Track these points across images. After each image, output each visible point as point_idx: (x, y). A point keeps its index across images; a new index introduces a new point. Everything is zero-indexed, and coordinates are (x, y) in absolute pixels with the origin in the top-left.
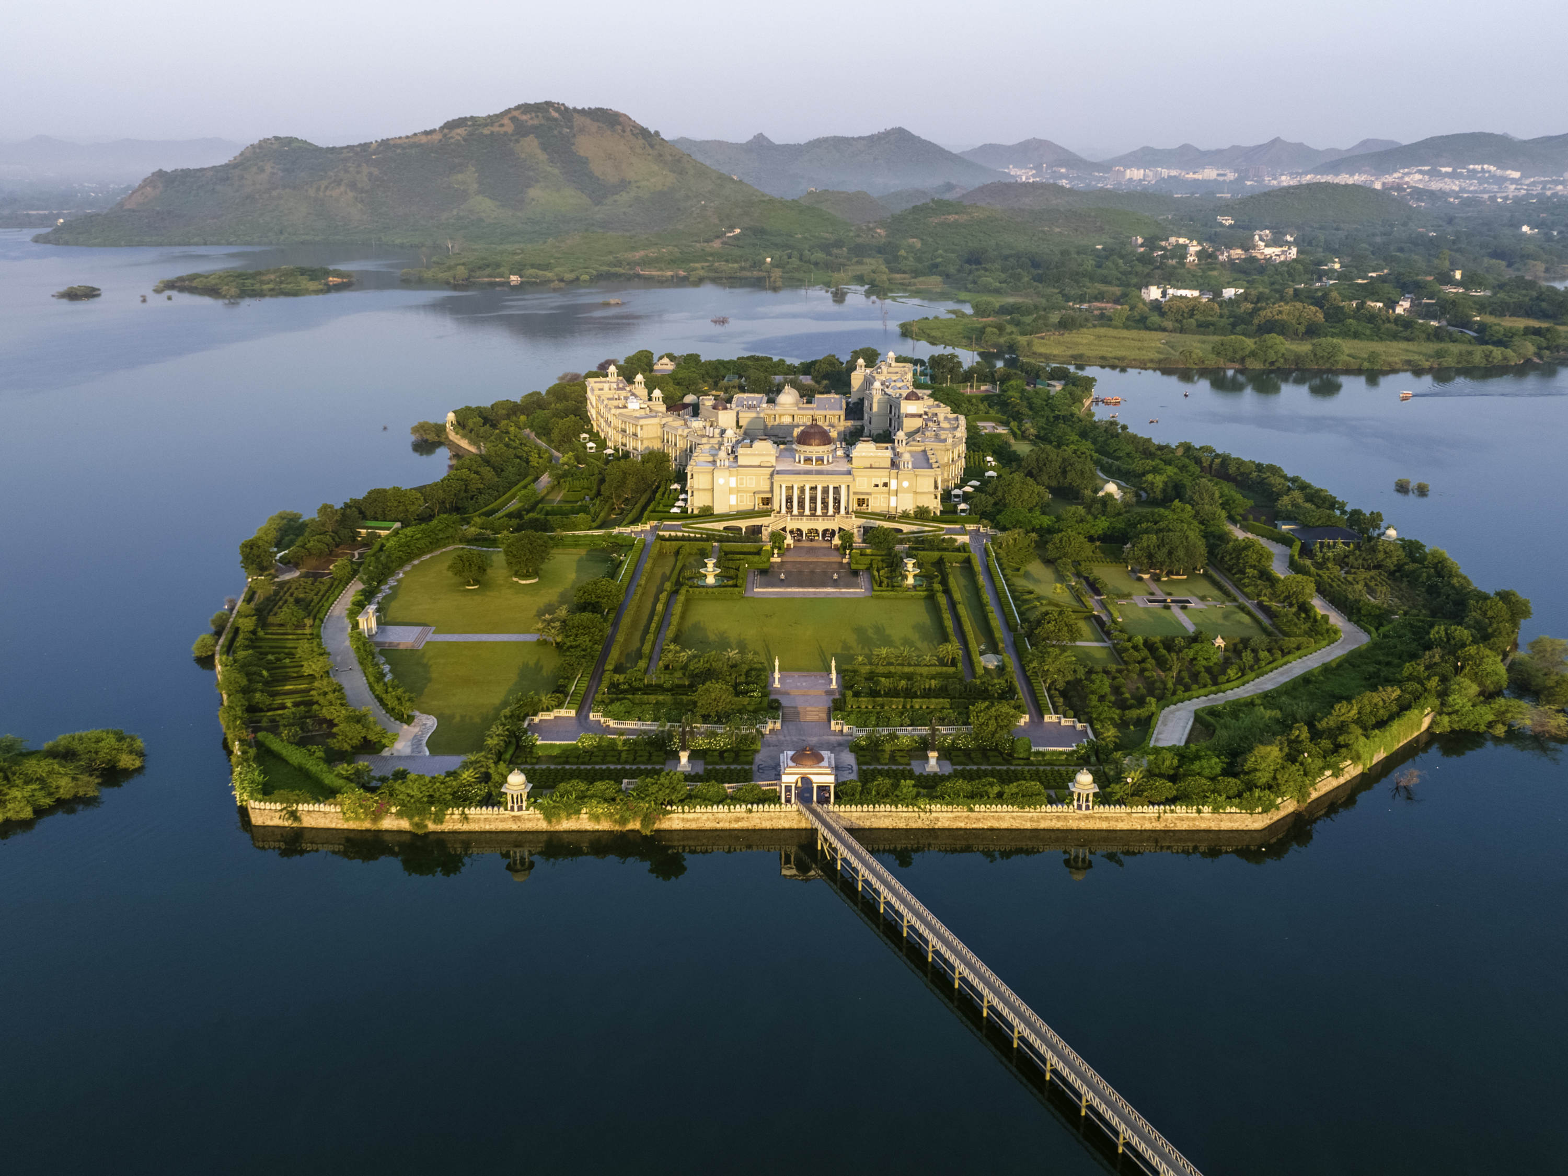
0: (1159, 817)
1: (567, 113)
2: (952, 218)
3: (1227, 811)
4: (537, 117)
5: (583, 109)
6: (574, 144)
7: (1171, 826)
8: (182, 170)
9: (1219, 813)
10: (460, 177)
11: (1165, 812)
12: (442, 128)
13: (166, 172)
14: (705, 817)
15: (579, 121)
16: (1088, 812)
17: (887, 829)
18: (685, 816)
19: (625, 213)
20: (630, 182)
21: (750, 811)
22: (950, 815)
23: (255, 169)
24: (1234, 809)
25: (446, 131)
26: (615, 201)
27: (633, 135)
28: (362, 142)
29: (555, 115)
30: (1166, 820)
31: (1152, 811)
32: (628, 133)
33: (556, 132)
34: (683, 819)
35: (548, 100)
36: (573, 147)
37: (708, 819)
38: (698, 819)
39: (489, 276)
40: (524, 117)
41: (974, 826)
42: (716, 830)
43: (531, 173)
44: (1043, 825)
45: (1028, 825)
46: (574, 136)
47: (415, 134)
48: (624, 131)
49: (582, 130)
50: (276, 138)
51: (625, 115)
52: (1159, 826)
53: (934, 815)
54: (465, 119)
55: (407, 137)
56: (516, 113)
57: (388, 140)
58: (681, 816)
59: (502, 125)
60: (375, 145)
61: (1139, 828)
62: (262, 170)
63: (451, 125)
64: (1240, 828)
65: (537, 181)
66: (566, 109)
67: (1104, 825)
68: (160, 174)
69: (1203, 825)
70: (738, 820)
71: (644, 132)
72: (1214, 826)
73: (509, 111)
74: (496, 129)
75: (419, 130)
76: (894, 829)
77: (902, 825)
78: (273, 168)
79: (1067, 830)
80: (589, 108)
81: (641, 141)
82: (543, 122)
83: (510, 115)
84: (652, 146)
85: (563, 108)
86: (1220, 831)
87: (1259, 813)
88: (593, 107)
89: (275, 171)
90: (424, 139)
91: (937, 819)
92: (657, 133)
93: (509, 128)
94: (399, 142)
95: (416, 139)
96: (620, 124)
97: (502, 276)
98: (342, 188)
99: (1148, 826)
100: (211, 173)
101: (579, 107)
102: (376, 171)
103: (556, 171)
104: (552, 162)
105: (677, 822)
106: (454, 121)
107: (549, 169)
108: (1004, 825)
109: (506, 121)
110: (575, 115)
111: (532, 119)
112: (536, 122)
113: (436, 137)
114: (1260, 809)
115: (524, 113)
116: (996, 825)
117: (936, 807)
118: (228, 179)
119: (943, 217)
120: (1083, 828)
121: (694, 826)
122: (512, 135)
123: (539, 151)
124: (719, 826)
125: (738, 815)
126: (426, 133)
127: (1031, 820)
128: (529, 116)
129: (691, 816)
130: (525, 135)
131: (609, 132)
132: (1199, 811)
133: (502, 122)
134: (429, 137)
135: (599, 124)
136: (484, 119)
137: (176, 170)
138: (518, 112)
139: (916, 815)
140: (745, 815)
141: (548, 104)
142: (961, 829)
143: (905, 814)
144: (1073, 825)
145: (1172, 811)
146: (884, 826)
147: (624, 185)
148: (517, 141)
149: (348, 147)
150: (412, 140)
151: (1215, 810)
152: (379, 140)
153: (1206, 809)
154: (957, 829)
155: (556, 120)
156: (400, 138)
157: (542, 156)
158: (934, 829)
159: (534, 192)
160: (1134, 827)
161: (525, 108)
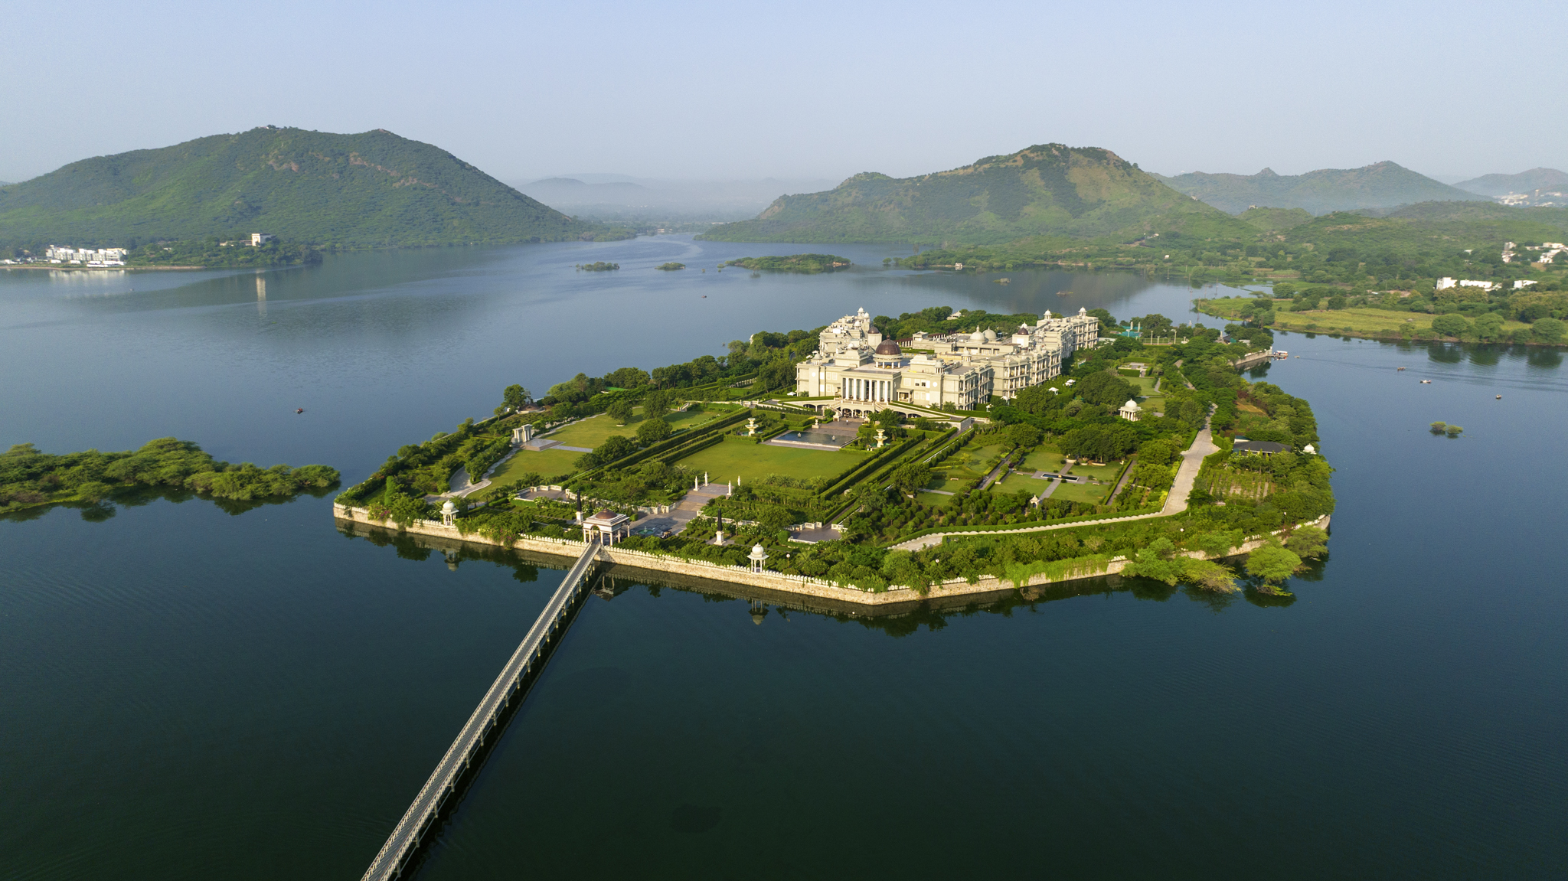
0: (804, 585)
1: (1064, 151)
2: (1345, 227)
3: (849, 587)
4: (1042, 154)
5: (1079, 149)
6: (1066, 174)
7: (812, 593)
8: (799, 195)
9: (843, 587)
10: (977, 198)
11: (808, 582)
12: (975, 164)
13: (788, 196)
14: (540, 544)
15: (1074, 156)
16: (758, 574)
17: (640, 568)
18: (530, 541)
19: (1093, 224)
20: (1105, 201)
21: (564, 544)
22: (676, 563)
23: (845, 194)
24: (853, 587)
25: (977, 166)
26: (1089, 215)
27: (1116, 167)
28: (919, 175)
29: (1056, 153)
30: (809, 588)
31: (799, 579)
32: (1112, 165)
33: (1055, 165)
34: (529, 544)
35: (1052, 142)
36: (1066, 176)
37: (542, 546)
38: (537, 544)
39: (941, 263)
40: (1032, 155)
41: (691, 573)
42: (547, 553)
43: (1029, 195)
44: (732, 579)
45: (723, 578)
46: (1068, 168)
47: (956, 169)
48: (1108, 164)
49: (1075, 163)
50: (866, 173)
51: (1111, 152)
52: (805, 591)
53: (666, 562)
54: (993, 157)
55: (951, 171)
56: (1027, 152)
57: (937, 173)
58: (528, 541)
59: (1015, 161)
60: (928, 177)
61: (791, 591)
62: (850, 195)
63: (981, 162)
64: (859, 602)
65: (1033, 200)
66: (1065, 148)
67: (769, 586)
68: (785, 197)
69: (833, 596)
70: (558, 549)
71: (1125, 165)
72: (841, 597)
73: (1021, 151)
74: (1010, 164)
75: (959, 166)
76: (644, 568)
77: (649, 566)
78: (857, 193)
79: (746, 585)
80: (1084, 148)
81: (1121, 171)
82: (1046, 158)
83: (1022, 154)
84: (1129, 175)
85: (1062, 148)
86: (844, 601)
87: (871, 592)
88: (1087, 147)
89: (858, 195)
90: (961, 172)
91: (669, 565)
92: (1136, 165)
93: (1020, 162)
94: (944, 174)
95: (956, 172)
96: (1106, 159)
97: (950, 264)
98: (892, 206)
99: (797, 590)
100: (817, 197)
101: (1076, 147)
102: (918, 194)
103: (1049, 194)
104: (1047, 187)
105: (526, 545)
106: (984, 159)
107: (1044, 192)
108: (708, 576)
109: (1019, 158)
110: (1072, 152)
111: (1038, 156)
112: (1041, 158)
113: (970, 170)
114: (873, 590)
115: (1032, 152)
116: (704, 575)
117: (668, 557)
118: (826, 201)
119: (1338, 226)
120: (756, 585)
121: (535, 549)
122: (1021, 168)
123: (1039, 179)
124: (548, 551)
125: (558, 545)
126: (964, 168)
127: (724, 574)
128: (1035, 154)
129: (533, 542)
130: (1031, 168)
131: (1096, 165)
132: (830, 585)
133: (1016, 159)
134: (965, 171)
135: (1089, 159)
136: (1006, 157)
137: (795, 195)
138: (1029, 151)
139: (656, 560)
140: (561, 545)
141: (1052, 145)
142: (683, 574)
143: (650, 559)
144: (751, 582)
145: (812, 582)
146: (638, 565)
147: (1101, 202)
148: (1024, 172)
149: (910, 178)
150: (953, 173)
151: (841, 585)
152: (931, 174)
153: (835, 584)
154: (680, 574)
155: (1056, 156)
156: (946, 172)
157: (1041, 183)
158: (667, 572)
159: (1027, 209)
160: (788, 590)
161: (1035, 149)
